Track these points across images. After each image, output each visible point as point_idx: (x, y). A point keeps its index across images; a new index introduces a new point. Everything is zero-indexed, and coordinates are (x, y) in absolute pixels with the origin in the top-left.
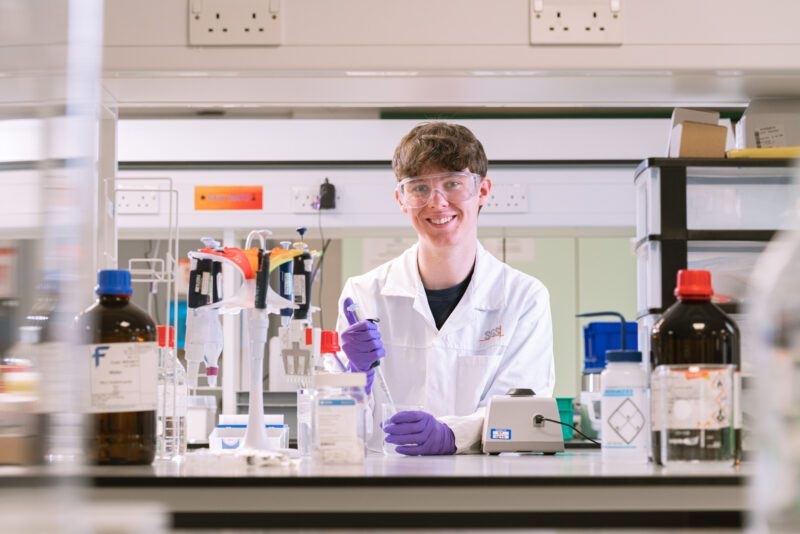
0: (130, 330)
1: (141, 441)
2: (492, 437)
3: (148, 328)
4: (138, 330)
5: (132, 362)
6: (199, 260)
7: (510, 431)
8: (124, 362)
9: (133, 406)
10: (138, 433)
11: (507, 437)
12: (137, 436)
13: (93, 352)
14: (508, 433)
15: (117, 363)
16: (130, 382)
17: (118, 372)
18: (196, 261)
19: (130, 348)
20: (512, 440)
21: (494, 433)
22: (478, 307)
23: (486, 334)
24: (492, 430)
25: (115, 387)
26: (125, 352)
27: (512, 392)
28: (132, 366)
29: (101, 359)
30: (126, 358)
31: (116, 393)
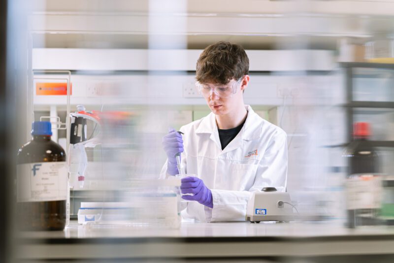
0: (52, 155)
1: (58, 217)
2: (256, 213)
3: (62, 154)
4: (56, 155)
5: (55, 173)
6: (76, 117)
7: (265, 210)
8: (50, 173)
9: (55, 198)
10: (57, 213)
11: (264, 213)
12: (56, 215)
13: (32, 167)
14: (264, 211)
15: (46, 173)
16: (53, 184)
17: (47, 179)
18: (75, 118)
19: (53, 165)
20: (267, 215)
21: (257, 211)
22: (245, 139)
23: (249, 153)
24: (256, 210)
25: (45, 187)
26: (51, 167)
27: (265, 189)
28: (55, 175)
29: (37, 171)
30: (51, 171)
31: (45, 191)
